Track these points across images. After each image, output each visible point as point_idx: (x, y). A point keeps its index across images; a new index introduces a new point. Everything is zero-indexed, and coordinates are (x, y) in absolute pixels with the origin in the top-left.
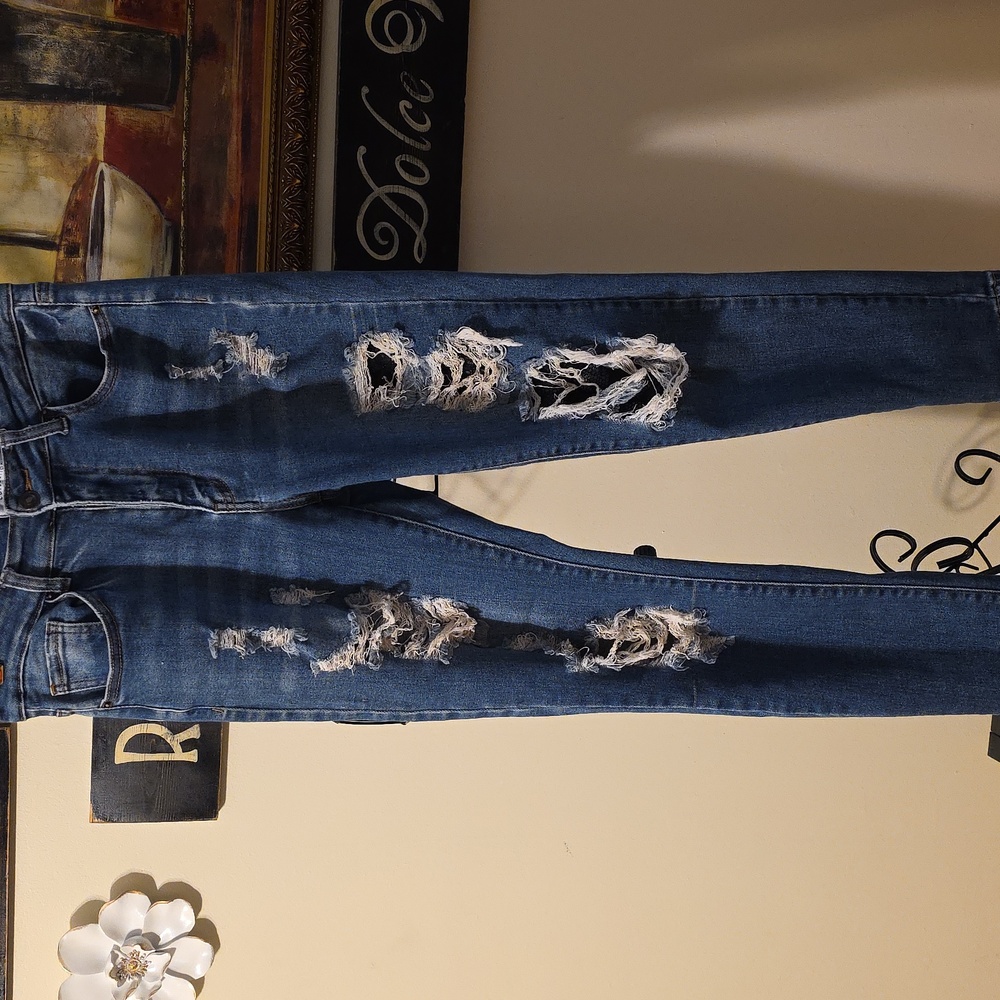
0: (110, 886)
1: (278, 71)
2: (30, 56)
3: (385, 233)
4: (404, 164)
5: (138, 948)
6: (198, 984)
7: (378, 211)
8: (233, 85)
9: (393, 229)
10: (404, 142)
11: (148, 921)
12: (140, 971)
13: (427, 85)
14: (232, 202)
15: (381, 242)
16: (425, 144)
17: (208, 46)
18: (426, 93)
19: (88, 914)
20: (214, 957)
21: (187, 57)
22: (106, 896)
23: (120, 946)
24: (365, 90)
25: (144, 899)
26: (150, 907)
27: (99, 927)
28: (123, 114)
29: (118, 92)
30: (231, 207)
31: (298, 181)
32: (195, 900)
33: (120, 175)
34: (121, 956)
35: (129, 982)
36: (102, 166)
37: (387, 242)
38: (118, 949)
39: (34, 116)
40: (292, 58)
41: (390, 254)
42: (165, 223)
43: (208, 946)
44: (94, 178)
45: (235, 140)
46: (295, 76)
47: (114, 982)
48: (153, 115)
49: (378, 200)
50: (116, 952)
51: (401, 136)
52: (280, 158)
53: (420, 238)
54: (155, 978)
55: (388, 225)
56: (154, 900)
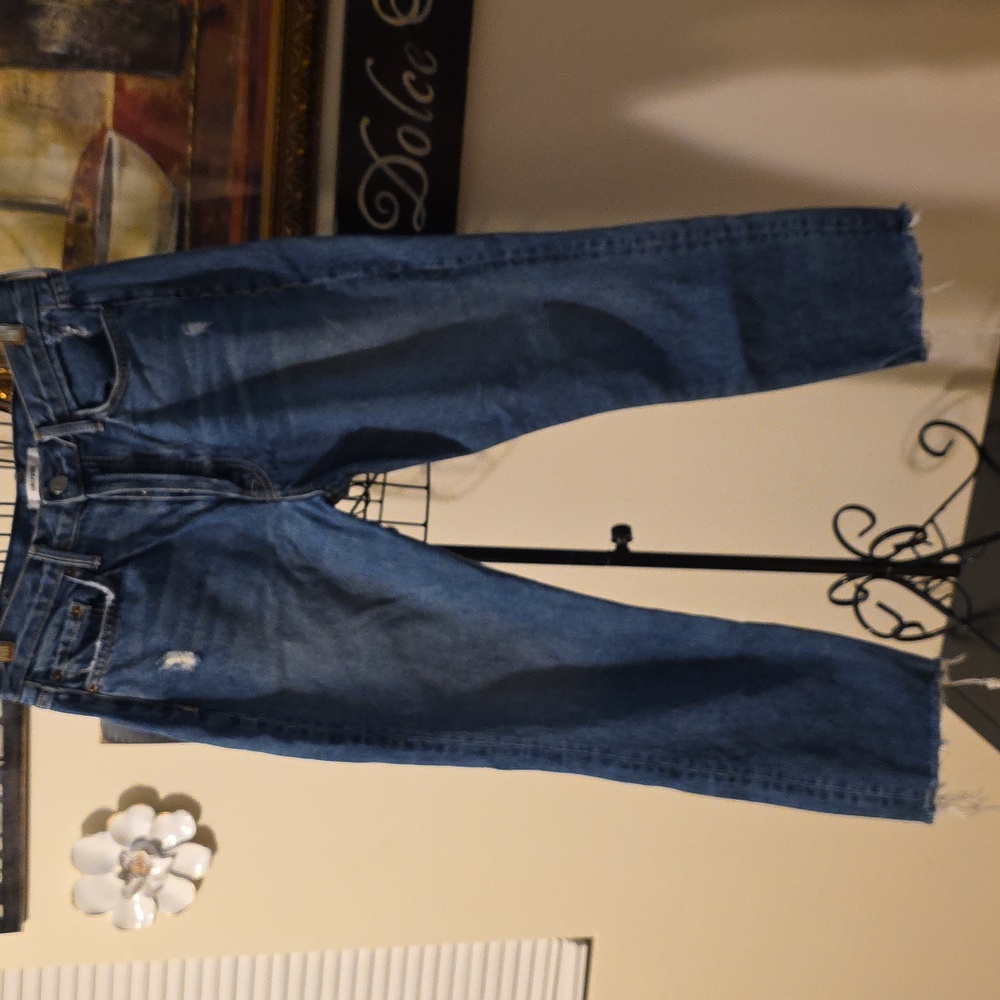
0: (118, 797)
1: (284, 43)
4: (406, 136)
5: (144, 853)
6: (197, 883)
7: (380, 181)
8: (240, 53)
9: (393, 198)
10: (406, 113)
11: (153, 830)
12: (145, 873)
13: (431, 56)
14: (237, 168)
15: (382, 211)
16: (427, 114)
17: (216, 17)
18: (428, 63)
19: (97, 823)
20: (212, 859)
21: (195, 26)
22: (113, 804)
23: (127, 850)
24: (370, 62)
25: (149, 811)
26: (155, 817)
27: (108, 834)
28: (132, 83)
29: (127, 60)
30: (236, 176)
31: (302, 151)
32: (194, 809)
33: (127, 143)
34: (128, 859)
35: (134, 881)
36: (111, 135)
37: (387, 211)
38: (125, 853)
39: (44, 85)
40: (298, 29)
41: (390, 222)
42: (172, 189)
43: (205, 851)
44: (103, 146)
45: (241, 108)
46: (301, 47)
47: (121, 883)
48: (161, 83)
49: (379, 172)
50: (124, 856)
51: (403, 107)
52: (285, 126)
53: (420, 207)
54: (158, 878)
55: (389, 194)
56: (158, 811)
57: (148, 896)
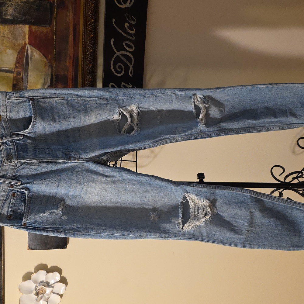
0: (34, 268)
1: (85, 14)
2: (3, 9)
3: (120, 67)
4: (126, 44)
5: (43, 286)
6: (61, 296)
7: (118, 60)
8: (70, 18)
9: (122, 65)
10: (126, 37)
11: (46, 278)
12: (44, 293)
13: (134, 18)
14: (70, 57)
15: (119, 70)
16: (133, 37)
17: (62, 5)
18: (134, 20)
19: (27, 277)
20: (66, 288)
21: (55, 9)
22: (33, 271)
24: (114, 20)
25: (45, 272)
26: (47, 274)
27: (31, 280)
28: (34, 28)
29: (33, 21)
30: (70, 59)
31: (92, 50)
32: (60, 271)
33: (33, 48)
34: (38, 288)
35: (40, 296)
36: (28, 46)
37: (120, 70)
38: (37, 286)
39: (4, 29)
40: (90, 10)
41: (121, 74)
42: (49, 64)
43: (64, 285)
44: (25, 49)
45: (71, 36)
46: (91, 15)
47: (36, 296)
48: (44, 28)
49: (118, 56)
50: (36, 287)
51: (125, 35)
52: (86, 43)
53: (131, 68)
54: (48, 295)
56: (48, 272)
57: (45, 301)
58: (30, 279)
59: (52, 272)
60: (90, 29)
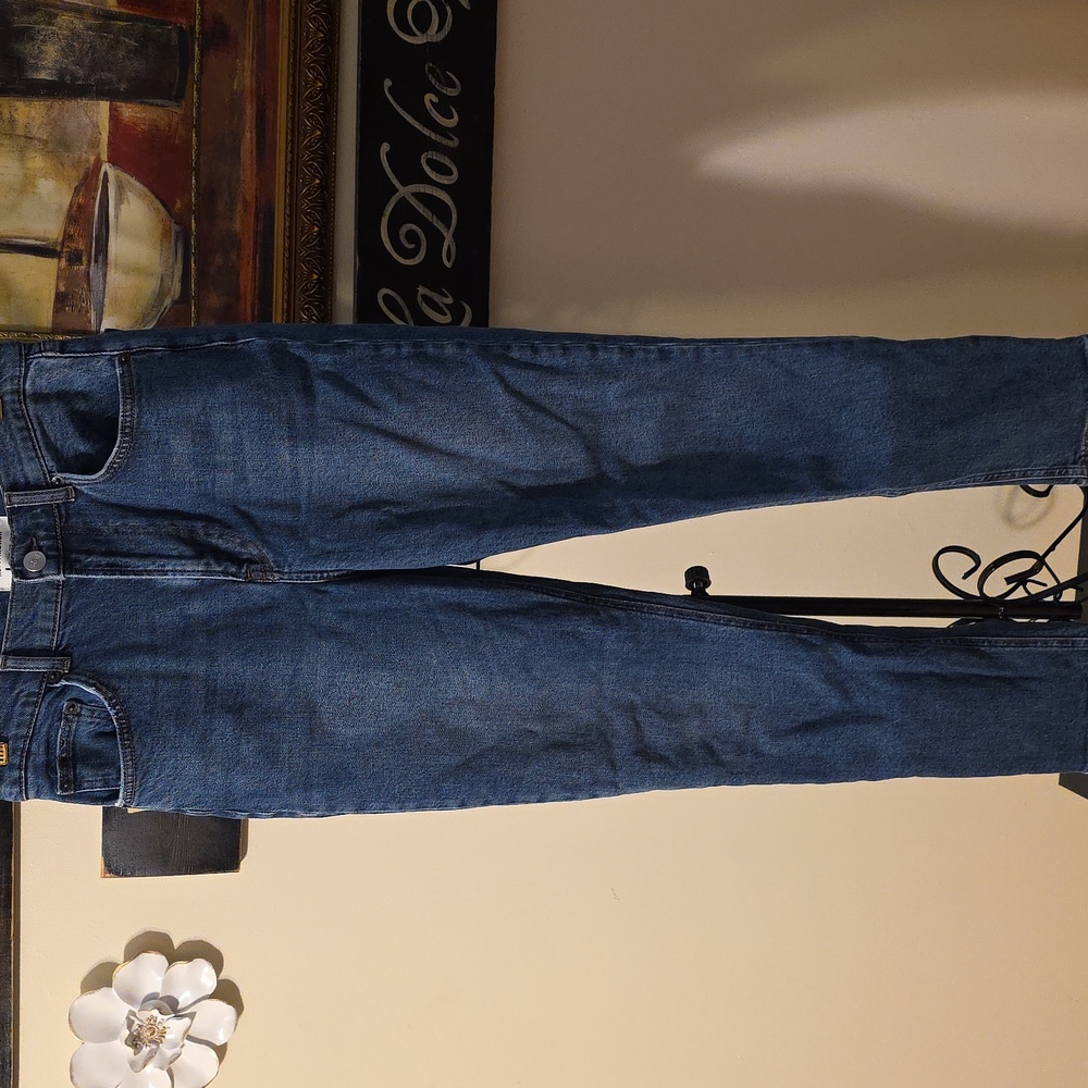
0: (123, 947)
1: (294, 64)
2: (28, 49)
3: (411, 236)
4: (430, 162)
5: (155, 1013)
6: (221, 1051)
7: (404, 212)
8: (246, 78)
9: (419, 230)
10: (431, 138)
11: (166, 983)
12: (158, 1038)
13: (454, 78)
14: (246, 204)
15: (407, 245)
16: (452, 139)
17: (219, 37)
18: (452, 85)
19: (100, 977)
20: (237, 1020)
21: (197, 49)
22: (119, 956)
23: (136, 1011)
24: (388, 83)
25: (162, 959)
26: (168, 968)
27: (113, 990)
28: (128, 111)
30: (245, 210)
31: (317, 181)
32: (216, 959)
33: (125, 176)
34: (137, 1022)
35: (145, 1050)
36: (106, 167)
37: (411, 246)
38: (134, 1014)
39: (29, 113)
40: (309, 50)
41: (417, 258)
42: (175, 227)
43: (230, 1010)
44: (97, 180)
45: (249, 137)
46: (313, 68)
47: (130, 1050)
48: (160, 111)
49: (403, 200)
50: (132, 1018)
51: (426, 132)
52: (298, 156)
53: (448, 242)
54: (174, 1045)
55: (414, 227)
56: (172, 960)
57: (162, 1069)
58: (109, 985)
59: (188, 958)
60: (311, 111)
